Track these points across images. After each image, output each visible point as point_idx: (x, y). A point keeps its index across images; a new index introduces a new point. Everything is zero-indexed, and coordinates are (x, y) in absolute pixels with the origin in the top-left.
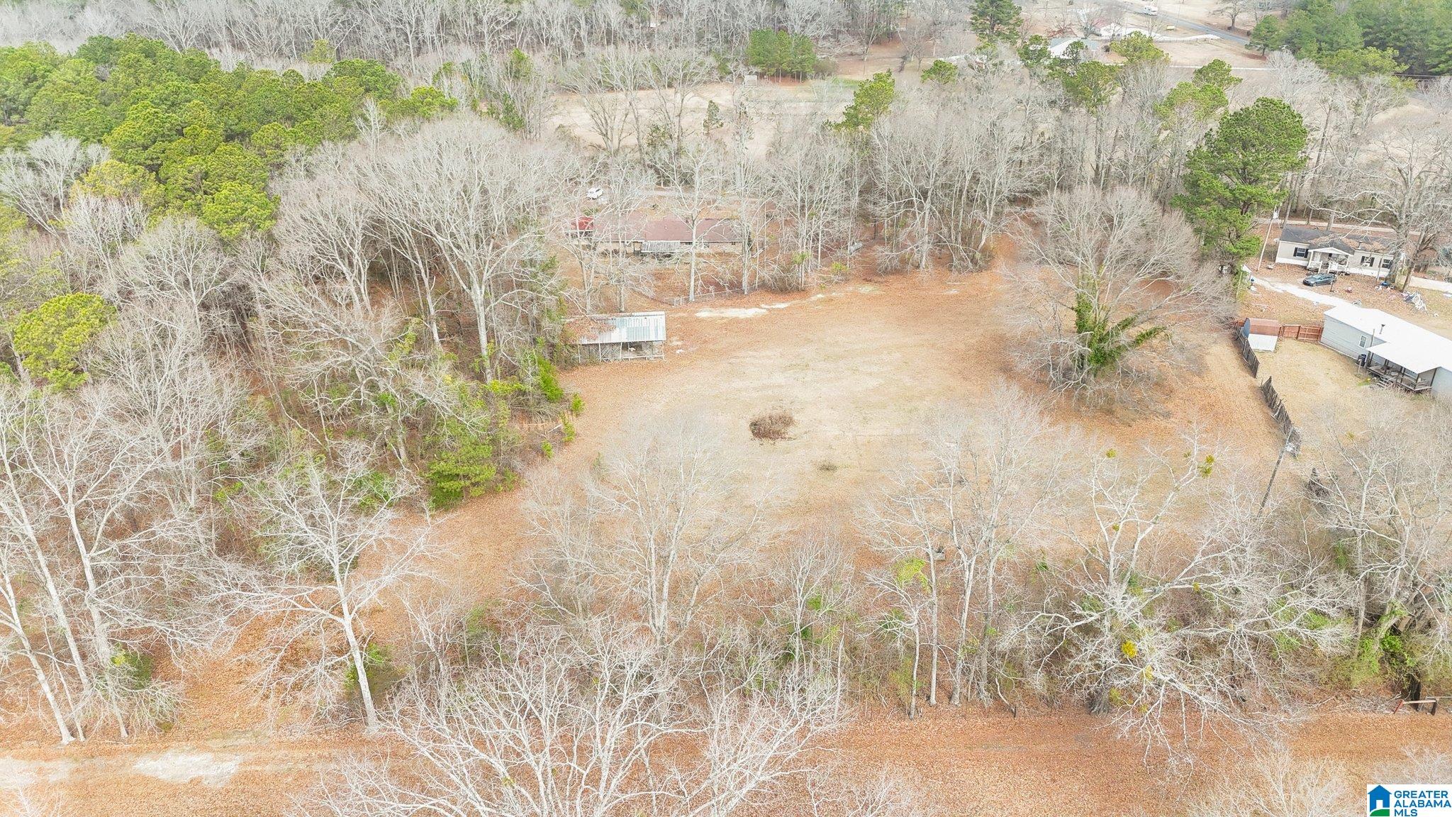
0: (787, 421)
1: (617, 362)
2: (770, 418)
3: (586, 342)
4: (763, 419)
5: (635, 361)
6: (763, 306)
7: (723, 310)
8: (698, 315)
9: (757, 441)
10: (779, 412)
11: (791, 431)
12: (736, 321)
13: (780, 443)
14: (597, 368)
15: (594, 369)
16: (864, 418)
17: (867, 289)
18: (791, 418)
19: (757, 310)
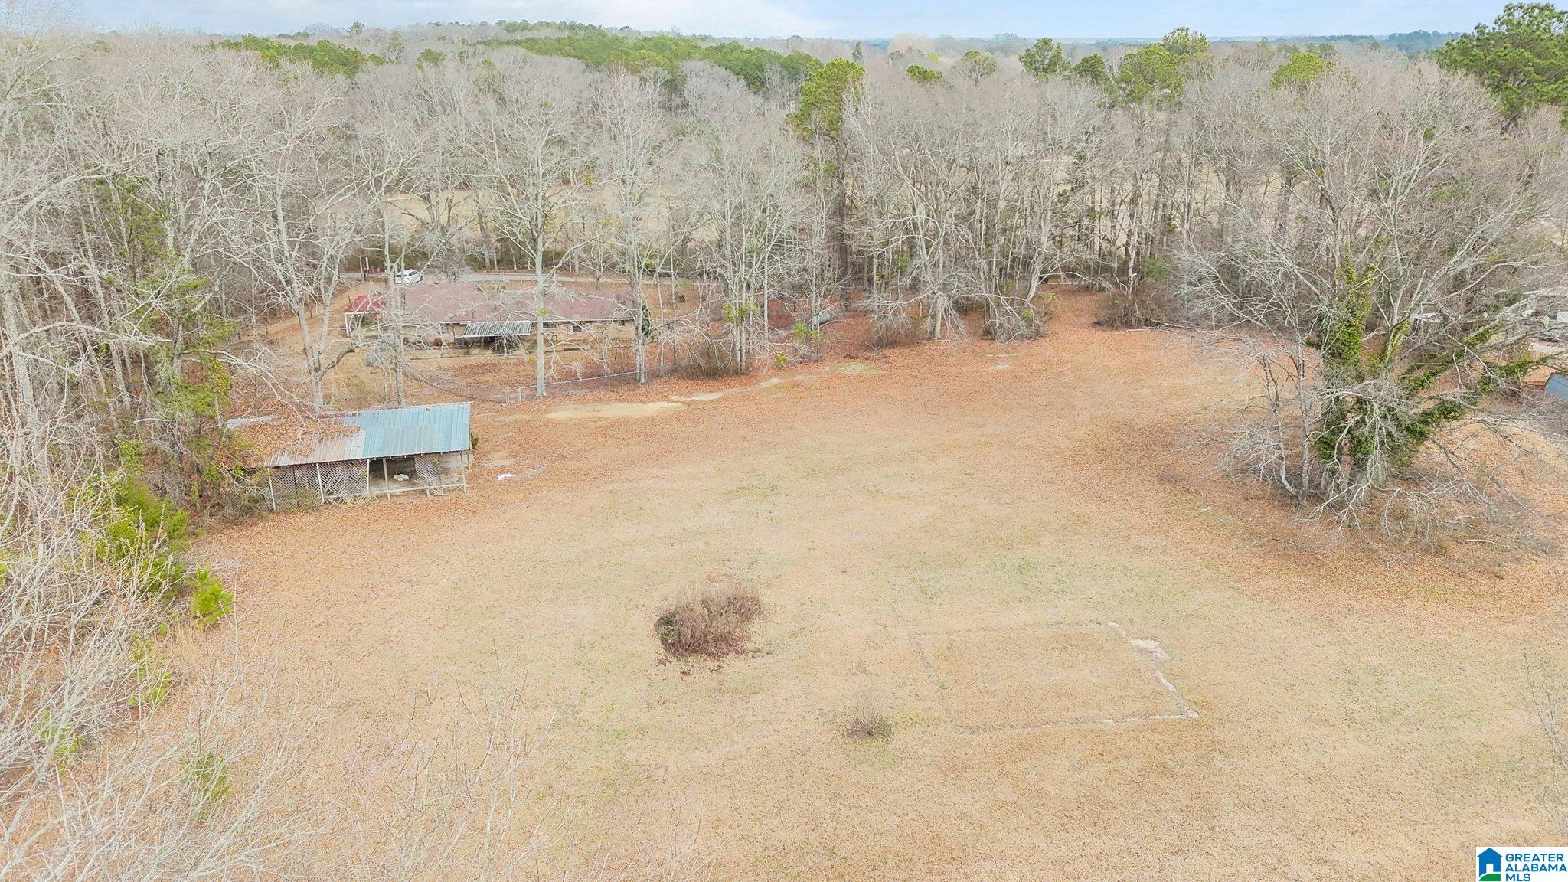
0: (745, 609)
1: (360, 503)
2: (705, 603)
3: (285, 460)
4: (688, 608)
5: (402, 500)
6: (674, 398)
7: (600, 406)
8: (552, 416)
9: (675, 665)
10: (720, 590)
11: (759, 632)
12: (626, 422)
13: (735, 667)
14: (311, 518)
15: (299, 519)
16: (924, 592)
17: (855, 368)
18: (755, 601)
19: (665, 404)
